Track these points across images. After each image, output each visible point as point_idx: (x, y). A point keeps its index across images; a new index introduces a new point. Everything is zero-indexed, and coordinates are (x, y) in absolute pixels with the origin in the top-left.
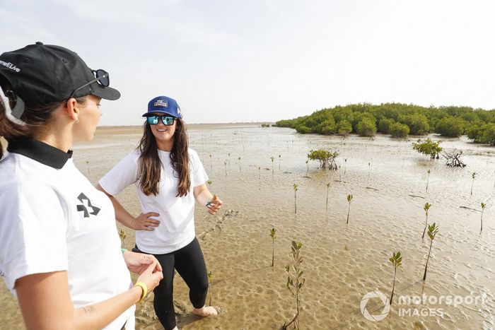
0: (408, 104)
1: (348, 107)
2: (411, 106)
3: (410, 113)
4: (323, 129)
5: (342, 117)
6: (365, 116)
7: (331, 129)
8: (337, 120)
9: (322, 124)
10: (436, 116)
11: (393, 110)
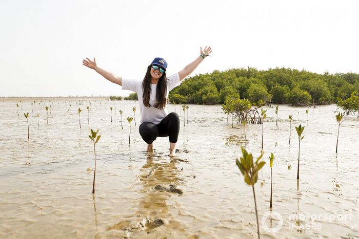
0: (300, 70)
1: (230, 72)
2: (303, 72)
3: (304, 79)
4: (204, 97)
5: (225, 83)
6: (253, 81)
7: (214, 96)
8: (219, 87)
9: (201, 91)
10: (334, 84)
11: (284, 75)
